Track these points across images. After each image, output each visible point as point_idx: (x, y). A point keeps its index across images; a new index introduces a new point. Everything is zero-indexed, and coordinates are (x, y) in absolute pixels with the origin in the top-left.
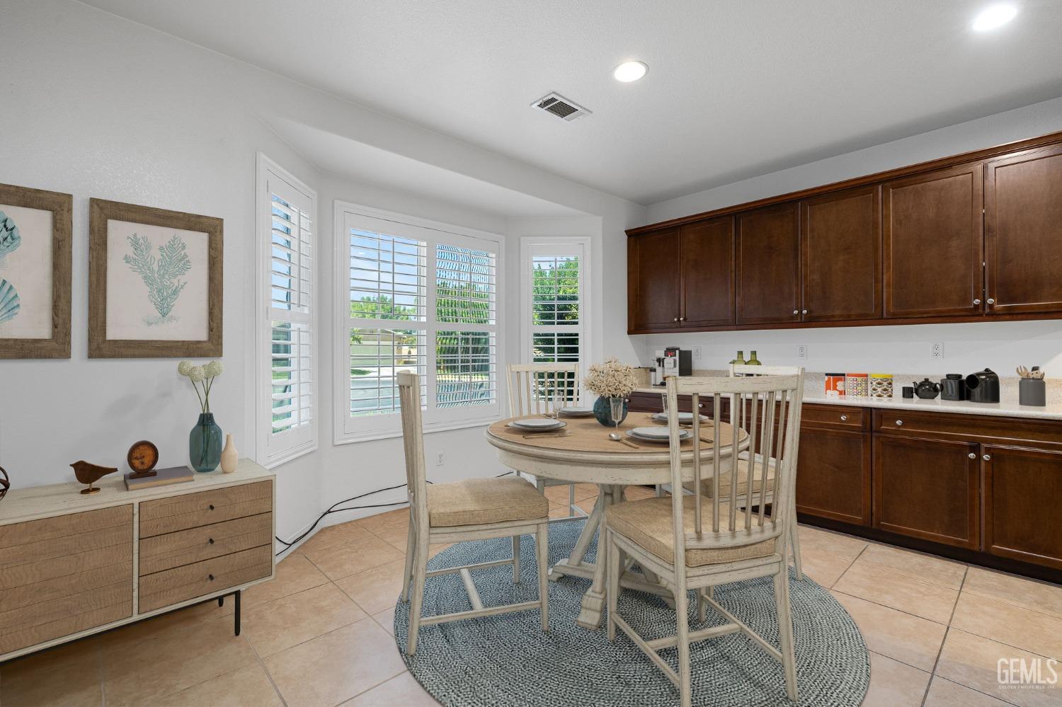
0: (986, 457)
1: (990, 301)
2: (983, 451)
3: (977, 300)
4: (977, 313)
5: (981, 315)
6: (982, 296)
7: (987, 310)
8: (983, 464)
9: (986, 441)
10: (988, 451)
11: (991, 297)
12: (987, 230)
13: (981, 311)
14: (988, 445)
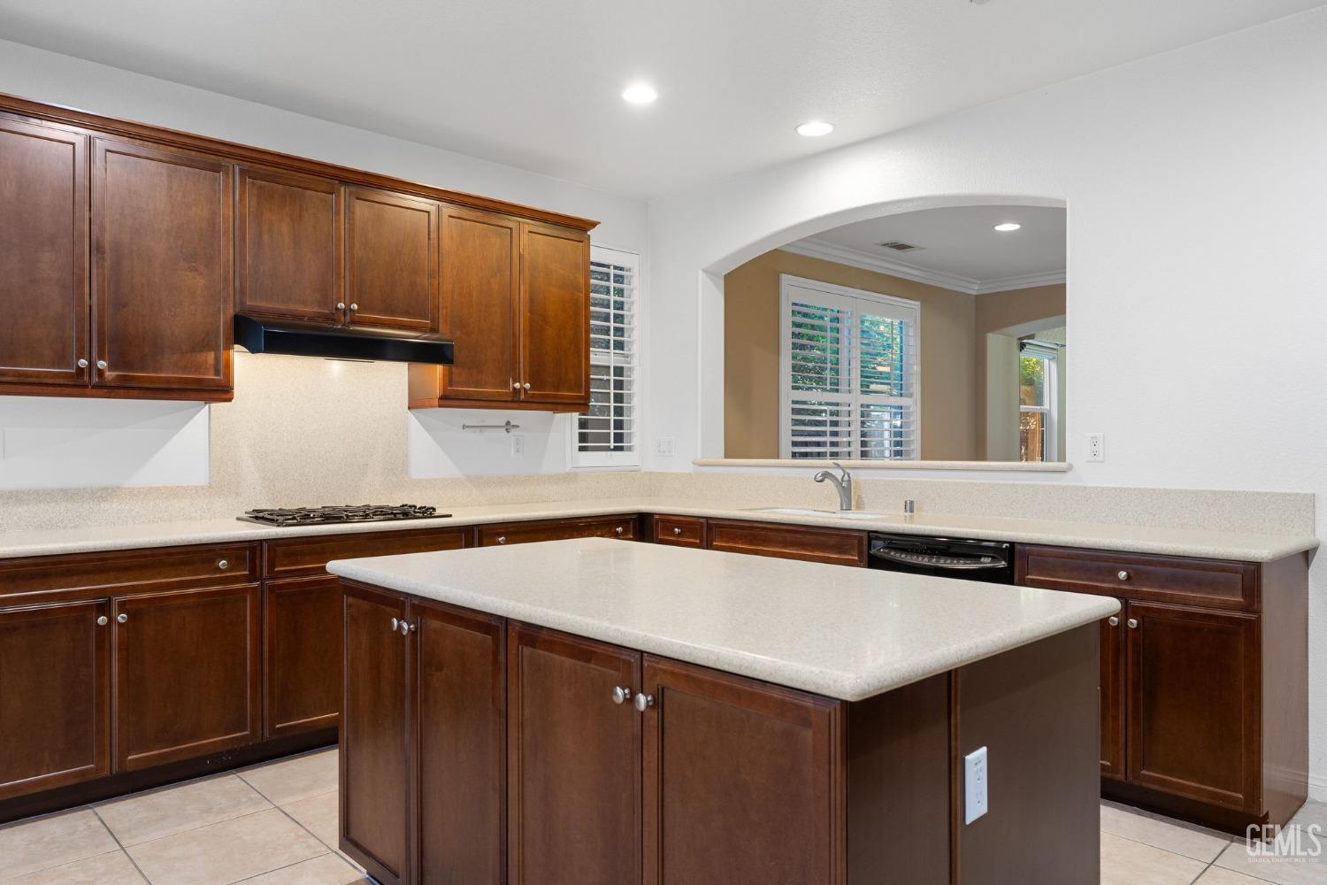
0: (122, 618)
1: (102, 364)
2: (115, 608)
3: (82, 360)
4: (80, 382)
5: (85, 386)
6: (88, 355)
7: (95, 379)
8: (115, 629)
9: (119, 591)
10: (123, 607)
11: (101, 358)
12: (96, 248)
13: (86, 378)
14: (122, 598)
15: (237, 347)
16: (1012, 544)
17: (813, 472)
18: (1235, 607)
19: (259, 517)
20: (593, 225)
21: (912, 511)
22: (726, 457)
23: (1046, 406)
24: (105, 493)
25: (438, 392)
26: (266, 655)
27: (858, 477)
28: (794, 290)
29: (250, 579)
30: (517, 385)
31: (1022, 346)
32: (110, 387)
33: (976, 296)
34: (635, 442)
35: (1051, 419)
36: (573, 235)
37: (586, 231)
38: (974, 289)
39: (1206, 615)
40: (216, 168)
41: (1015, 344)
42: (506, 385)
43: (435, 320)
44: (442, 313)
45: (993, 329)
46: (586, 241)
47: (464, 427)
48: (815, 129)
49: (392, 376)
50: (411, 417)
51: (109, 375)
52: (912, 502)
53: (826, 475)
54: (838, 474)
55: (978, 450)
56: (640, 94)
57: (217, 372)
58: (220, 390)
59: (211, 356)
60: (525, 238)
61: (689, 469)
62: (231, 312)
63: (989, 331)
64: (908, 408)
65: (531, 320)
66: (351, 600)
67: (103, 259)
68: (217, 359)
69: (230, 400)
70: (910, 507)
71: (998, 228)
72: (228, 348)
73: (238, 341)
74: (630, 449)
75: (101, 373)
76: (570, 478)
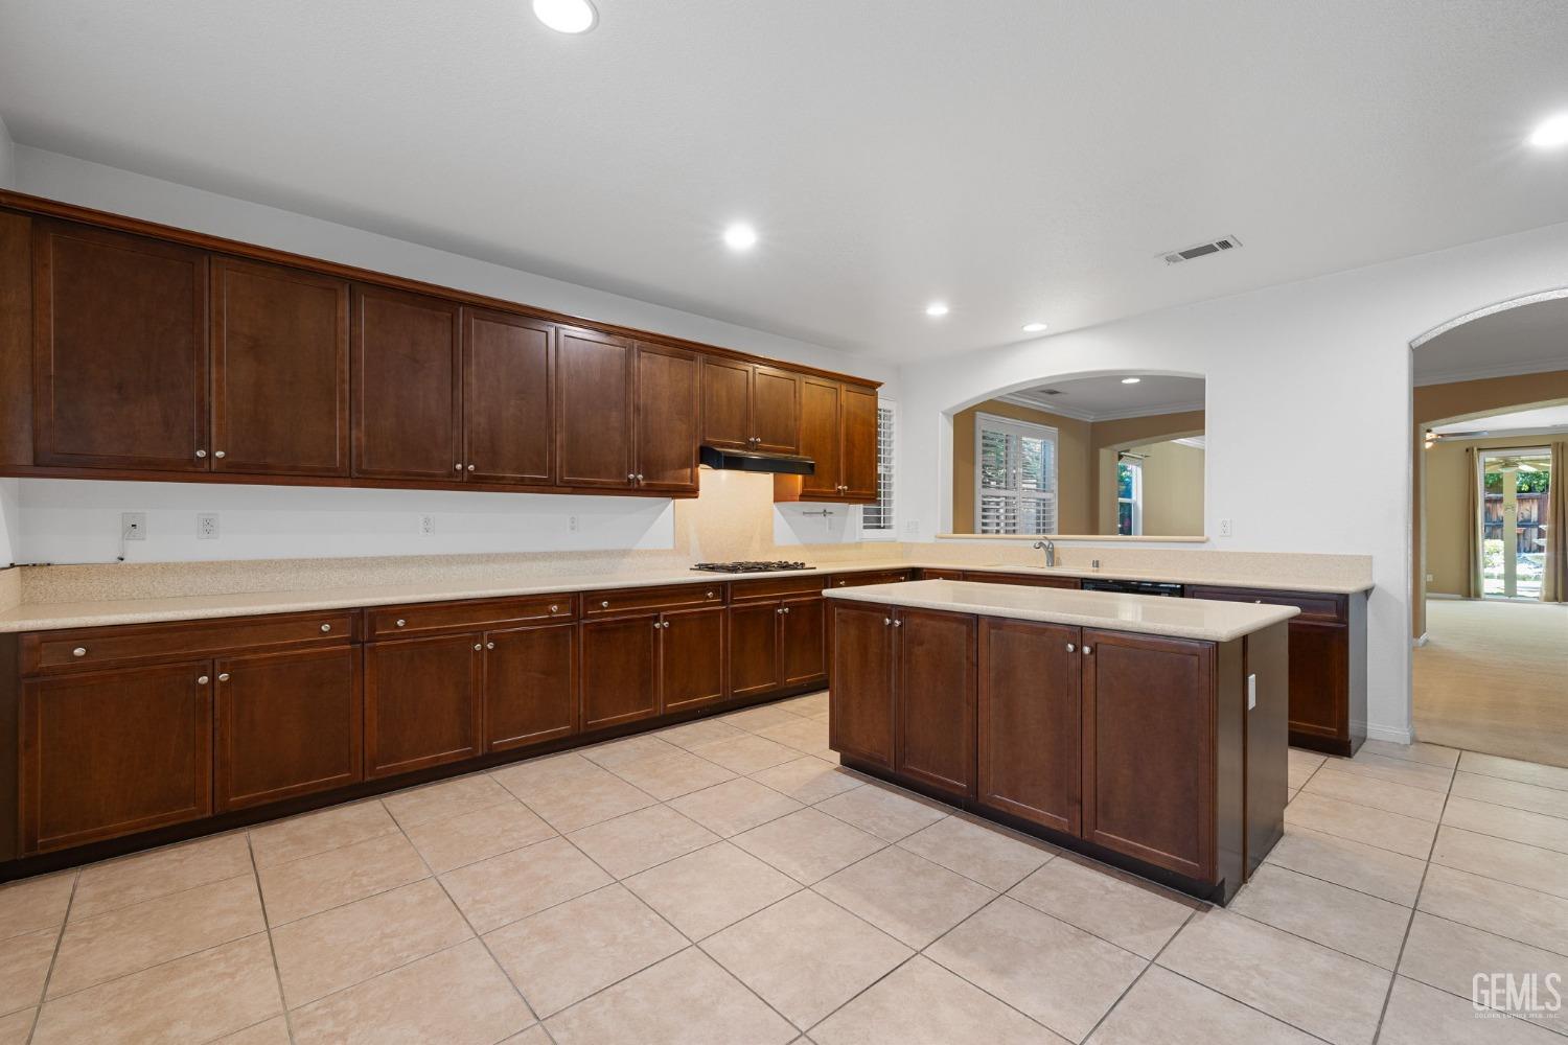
0: (666, 624)
1: (640, 476)
3: (631, 475)
5: (631, 490)
6: (633, 472)
7: (636, 486)
9: (662, 609)
10: (666, 618)
11: (639, 473)
12: (636, 409)
13: (633, 484)
14: (665, 613)
15: (701, 466)
16: (1183, 585)
17: (1031, 544)
18: (1334, 621)
19: (702, 567)
20: (880, 384)
21: (1097, 566)
22: (955, 532)
23: (1134, 498)
24: (625, 553)
25: (799, 490)
26: (729, 650)
27: (1057, 545)
28: (984, 422)
29: (722, 604)
30: (840, 487)
31: (1120, 457)
32: (642, 490)
33: (1093, 423)
34: (893, 523)
35: (1137, 508)
36: (869, 391)
37: (874, 389)
38: (1091, 419)
39: (1312, 626)
40: (691, 359)
41: (1117, 456)
42: (833, 487)
43: (798, 447)
44: (801, 443)
45: (1104, 446)
46: (875, 395)
47: (804, 513)
48: (1034, 328)
49: (765, 481)
50: (774, 507)
51: (642, 483)
52: (1097, 562)
53: (1041, 544)
54: (1046, 543)
55: (1093, 529)
56: (937, 310)
57: (692, 482)
58: (691, 491)
59: (689, 470)
60: (844, 394)
61: (931, 540)
62: (698, 445)
63: (1103, 447)
64: (1050, 500)
65: (847, 446)
66: (841, 611)
67: (639, 415)
68: (692, 472)
69: (697, 497)
70: (1096, 564)
71: (1124, 381)
72: (697, 466)
73: (702, 461)
74: (890, 527)
75: (638, 481)
76: (859, 545)
